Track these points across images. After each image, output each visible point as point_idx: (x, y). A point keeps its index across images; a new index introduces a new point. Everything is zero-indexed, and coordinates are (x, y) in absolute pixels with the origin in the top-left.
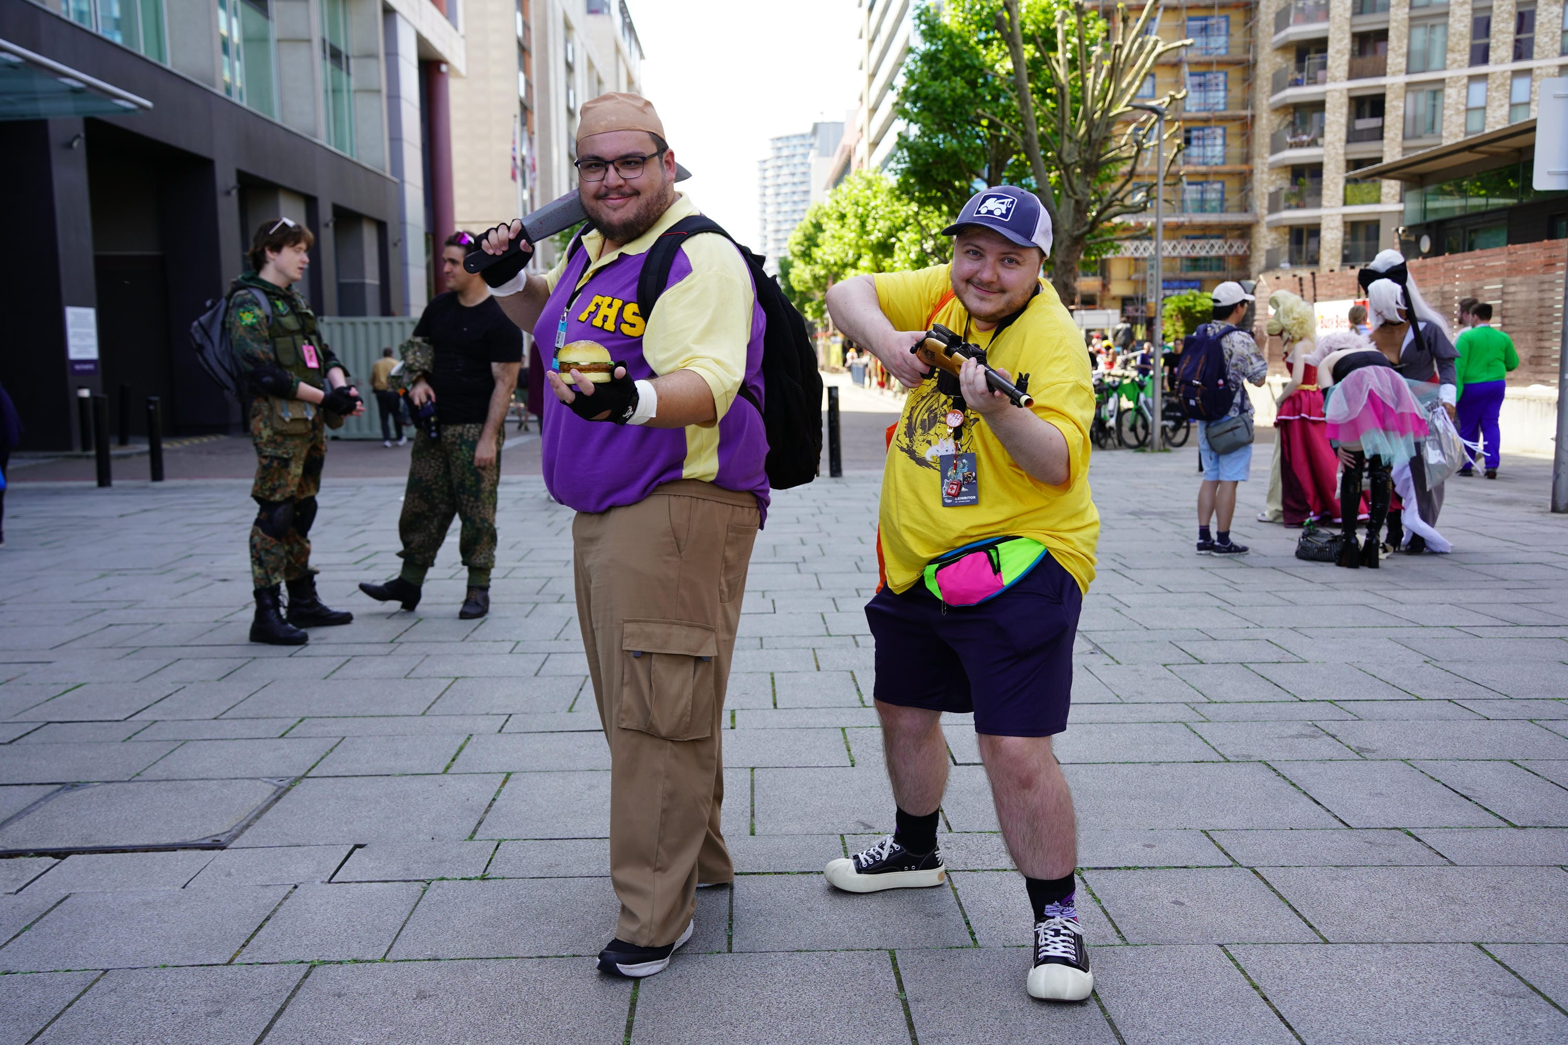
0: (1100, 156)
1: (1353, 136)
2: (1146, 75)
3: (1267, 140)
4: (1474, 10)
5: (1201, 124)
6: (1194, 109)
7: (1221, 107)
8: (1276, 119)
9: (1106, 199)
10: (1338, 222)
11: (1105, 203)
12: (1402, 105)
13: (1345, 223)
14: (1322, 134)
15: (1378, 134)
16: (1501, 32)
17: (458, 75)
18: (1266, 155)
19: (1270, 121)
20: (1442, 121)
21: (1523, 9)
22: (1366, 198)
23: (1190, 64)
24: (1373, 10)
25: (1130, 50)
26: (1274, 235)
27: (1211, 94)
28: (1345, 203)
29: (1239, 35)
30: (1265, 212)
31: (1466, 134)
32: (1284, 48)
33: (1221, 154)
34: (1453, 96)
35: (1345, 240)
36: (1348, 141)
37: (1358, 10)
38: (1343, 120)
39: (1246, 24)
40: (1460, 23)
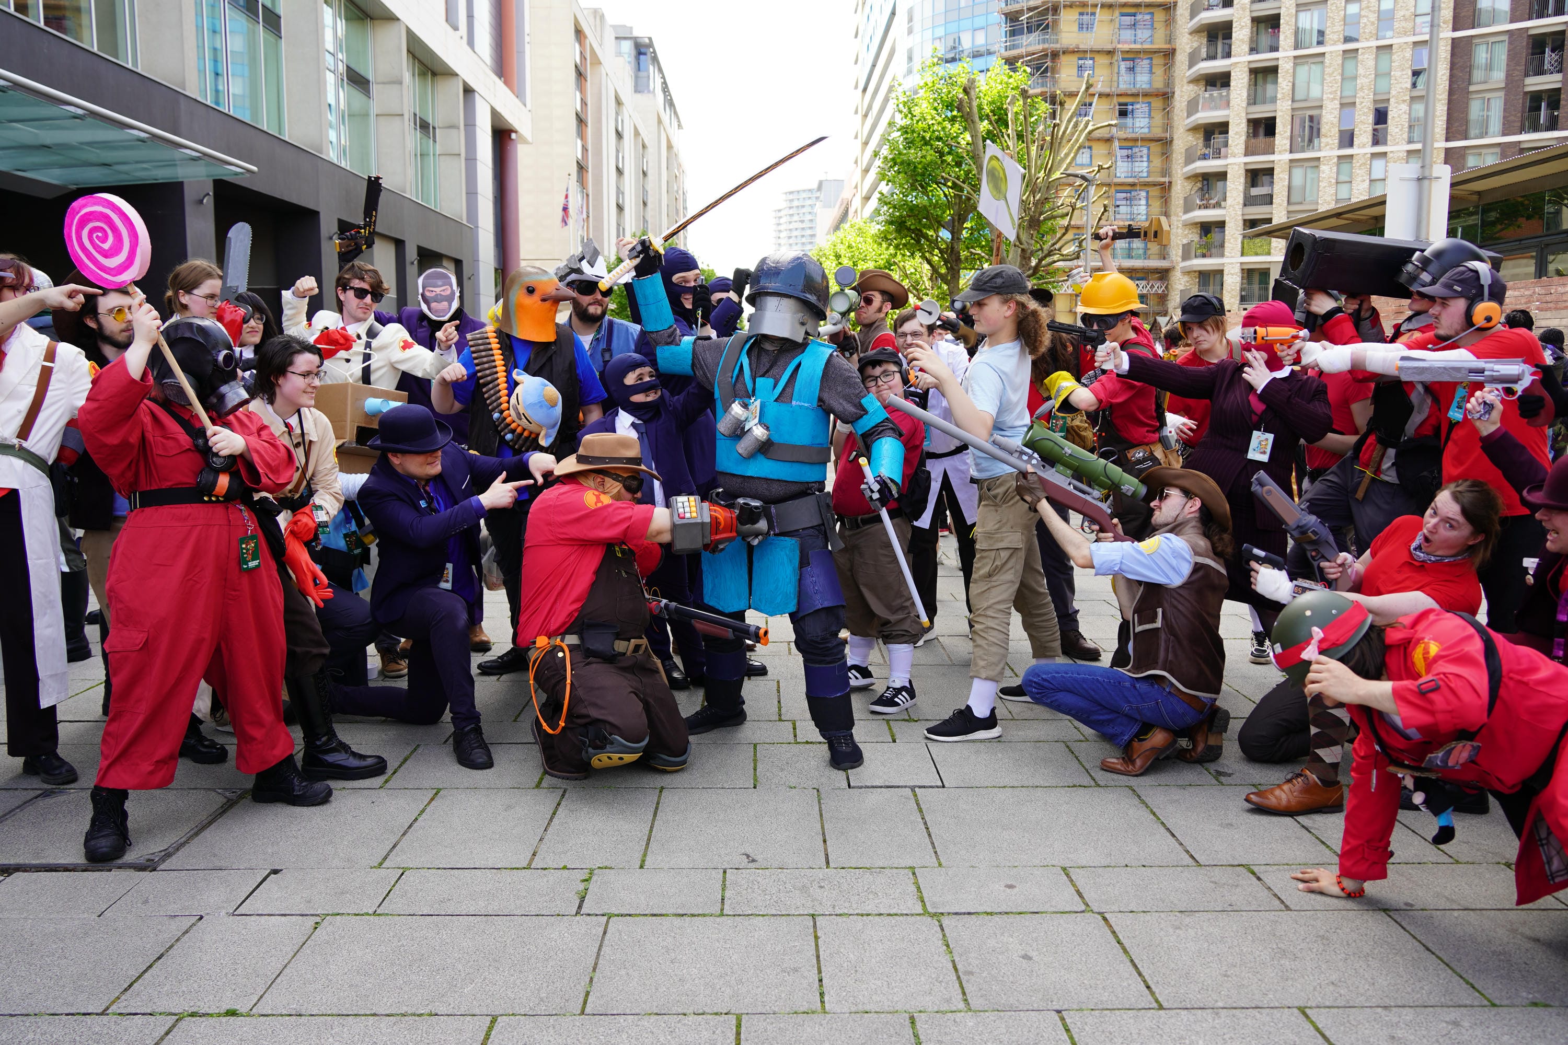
0: (1041, 214)
1: (1249, 201)
2: (1079, 148)
3: (1182, 202)
4: (1341, 104)
5: (1129, 188)
6: (1123, 176)
7: (1145, 175)
8: (1188, 186)
9: (1046, 247)
10: (1237, 269)
11: (1046, 252)
12: (1287, 177)
13: (1243, 270)
14: (1225, 200)
15: (1269, 200)
16: (1362, 123)
17: (525, 141)
18: (1181, 214)
19: (1183, 186)
20: (1318, 191)
21: (1379, 106)
22: (1259, 251)
23: (1119, 140)
24: (1264, 102)
25: (1066, 128)
26: (1186, 278)
27: (1137, 164)
28: (1242, 255)
29: (1158, 118)
30: (1180, 259)
31: (1337, 201)
32: (1194, 129)
33: (1145, 212)
34: (1327, 171)
35: (1242, 284)
36: (1245, 205)
37: (1252, 101)
38: (1241, 188)
39: (1164, 109)
40: (1331, 115)
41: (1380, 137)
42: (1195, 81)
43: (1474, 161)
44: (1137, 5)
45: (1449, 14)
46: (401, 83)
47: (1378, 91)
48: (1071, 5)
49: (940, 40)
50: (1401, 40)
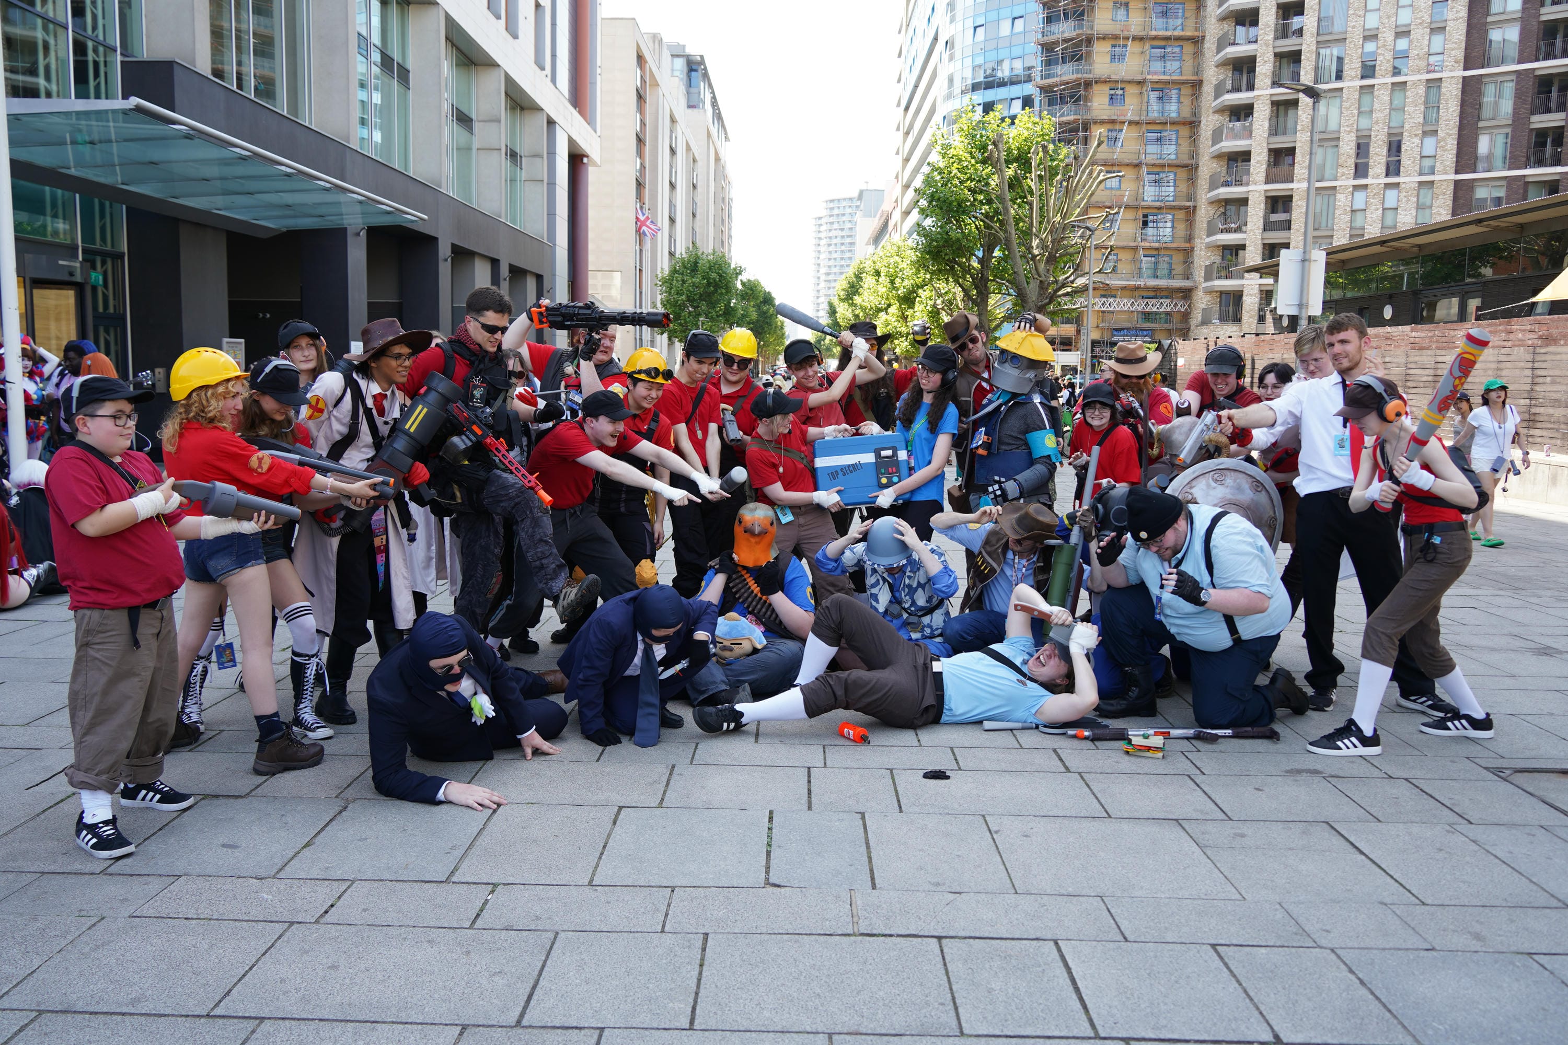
0: (1057, 251)
1: (1268, 226)
3: (1205, 225)
4: (1358, 137)
5: (1156, 211)
6: (1150, 199)
7: (1171, 199)
8: (1212, 210)
10: (1256, 290)
12: (1305, 204)
13: (1261, 291)
14: (1245, 223)
15: (1287, 225)
16: (1377, 155)
17: (595, 165)
18: (1204, 237)
19: (1207, 211)
20: (1334, 218)
21: (1393, 138)
23: (1147, 165)
24: (1285, 133)
25: (1081, 178)
26: (1208, 298)
27: (1164, 189)
29: (1185, 146)
30: (1202, 280)
32: (1219, 156)
33: (1171, 234)
34: (1342, 199)
35: (1261, 304)
36: (1265, 230)
37: (1273, 132)
38: (1261, 214)
39: (1191, 137)
40: (1348, 146)
41: (1393, 168)
42: (1220, 111)
43: (1481, 193)
44: (1167, 39)
45: (1460, 54)
46: (499, 121)
47: (1392, 125)
48: (1104, 38)
49: (980, 66)
50: (1414, 77)
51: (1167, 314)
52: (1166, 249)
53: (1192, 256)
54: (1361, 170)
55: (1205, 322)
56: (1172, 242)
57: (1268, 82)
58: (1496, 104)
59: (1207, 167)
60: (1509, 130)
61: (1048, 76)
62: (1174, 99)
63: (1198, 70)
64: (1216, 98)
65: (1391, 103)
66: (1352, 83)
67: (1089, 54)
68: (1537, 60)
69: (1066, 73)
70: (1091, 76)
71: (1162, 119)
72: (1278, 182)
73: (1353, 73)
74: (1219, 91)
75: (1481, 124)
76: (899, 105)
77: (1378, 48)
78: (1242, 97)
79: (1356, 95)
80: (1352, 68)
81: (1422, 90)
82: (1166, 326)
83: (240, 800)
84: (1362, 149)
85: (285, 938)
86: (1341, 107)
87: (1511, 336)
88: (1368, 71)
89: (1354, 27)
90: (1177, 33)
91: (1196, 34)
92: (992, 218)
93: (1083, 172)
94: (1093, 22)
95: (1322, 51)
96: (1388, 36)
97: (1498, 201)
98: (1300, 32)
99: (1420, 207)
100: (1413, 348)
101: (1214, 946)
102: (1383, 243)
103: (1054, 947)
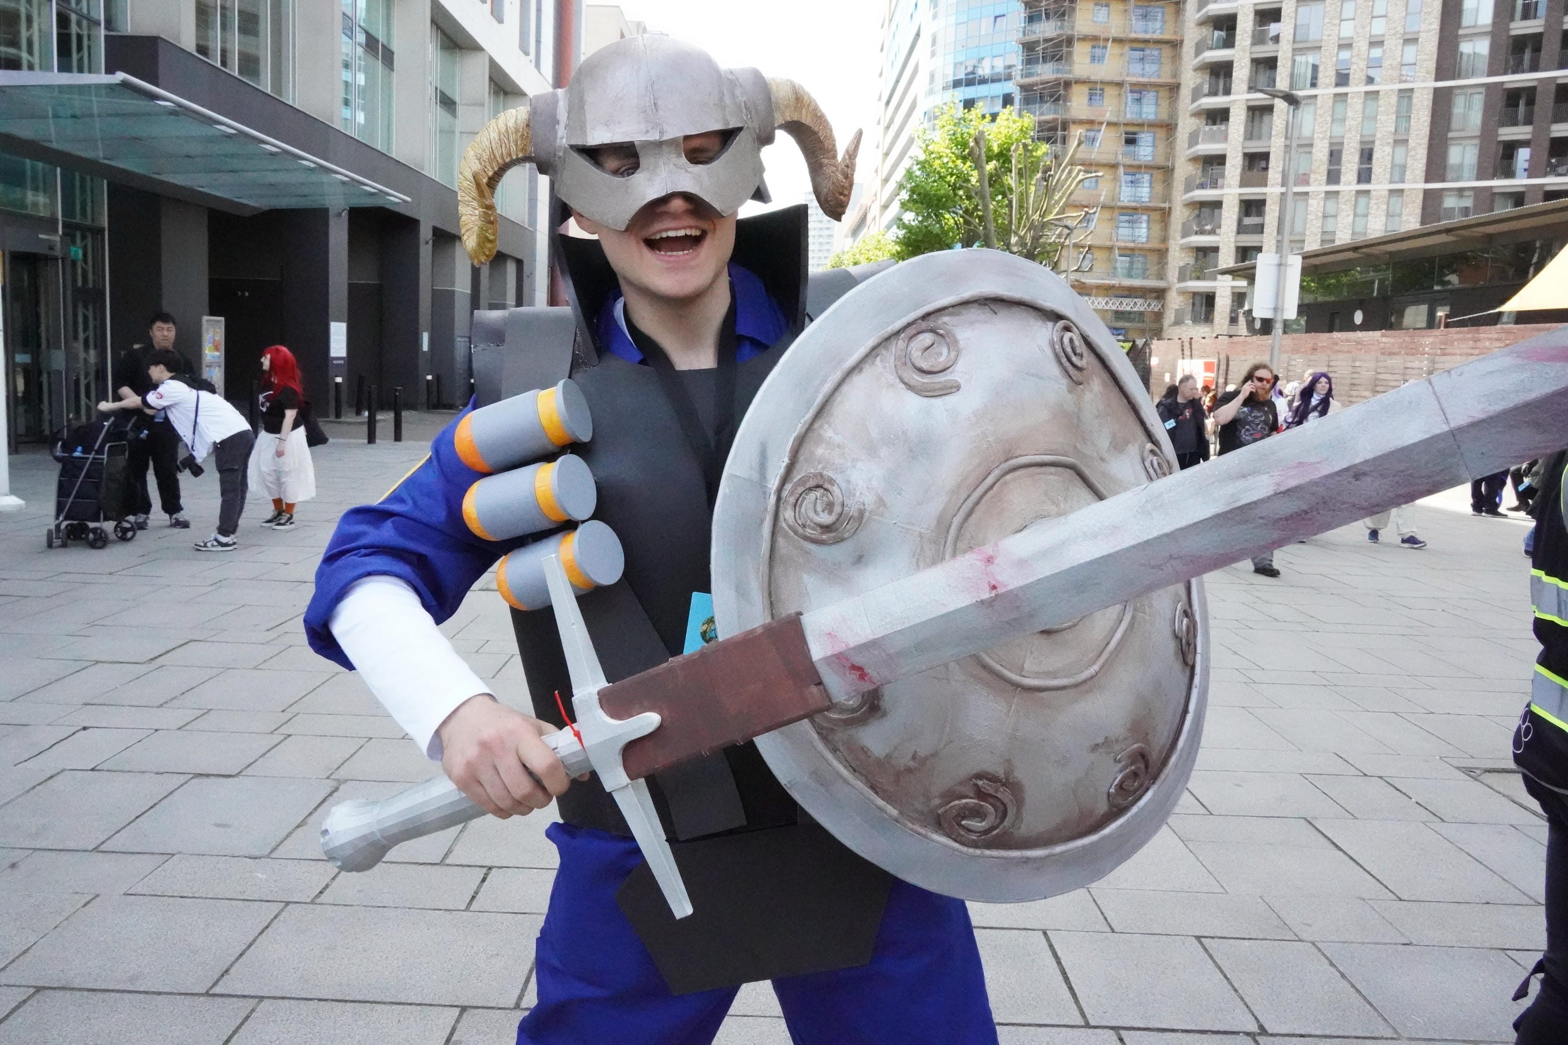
0: (1035, 248)
1: (1241, 229)
3: (1180, 227)
4: (1331, 144)
5: (1132, 211)
6: (1126, 200)
7: (1147, 200)
8: (1187, 212)
10: (1228, 293)
12: (1278, 209)
13: (1233, 294)
14: (1220, 227)
15: (1260, 229)
16: (1349, 162)
18: (1178, 238)
19: (1182, 213)
20: (1306, 223)
21: (1366, 147)
23: (1124, 166)
24: (1260, 138)
25: (1061, 176)
27: (1139, 189)
28: (1233, 279)
29: (1161, 146)
30: (1176, 280)
32: (1195, 159)
33: (1146, 235)
34: (1315, 205)
35: (1232, 306)
36: (1239, 232)
37: (1249, 136)
38: (1235, 217)
39: (1168, 139)
40: (1321, 153)
41: (1365, 176)
42: (1197, 114)
43: (1450, 202)
44: (1146, 41)
45: (1432, 65)
46: (482, 105)
47: (1365, 133)
48: (1084, 39)
49: (961, 63)
50: (1387, 87)
51: (1141, 314)
52: (1141, 249)
53: (1166, 257)
54: (1333, 177)
55: (1178, 322)
56: (1147, 241)
57: (1245, 87)
58: (1465, 116)
59: (1183, 170)
60: (1477, 142)
61: (1028, 75)
62: (1153, 102)
63: (1175, 74)
64: (1193, 101)
65: (1363, 112)
66: (1326, 90)
67: (1070, 54)
68: (1505, 73)
69: (1046, 72)
70: (1070, 76)
71: (1140, 121)
72: (1252, 186)
73: (1328, 81)
74: (1196, 94)
75: (1450, 135)
76: (880, 99)
77: (1352, 57)
78: (1218, 101)
79: (1330, 102)
80: (1327, 76)
81: (1394, 99)
82: (1140, 325)
83: (231, 780)
84: (1335, 156)
85: (281, 918)
86: (1315, 114)
87: (1479, 344)
88: (1342, 79)
89: (1329, 35)
90: (1157, 36)
91: (1174, 37)
92: (971, 215)
93: (1063, 171)
94: (1074, 22)
95: (1298, 58)
96: (1361, 45)
97: (1466, 211)
98: (1276, 39)
99: (1389, 215)
100: (1383, 354)
101: (1198, 938)
102: (1355, 249)
103: (1043, 937)
